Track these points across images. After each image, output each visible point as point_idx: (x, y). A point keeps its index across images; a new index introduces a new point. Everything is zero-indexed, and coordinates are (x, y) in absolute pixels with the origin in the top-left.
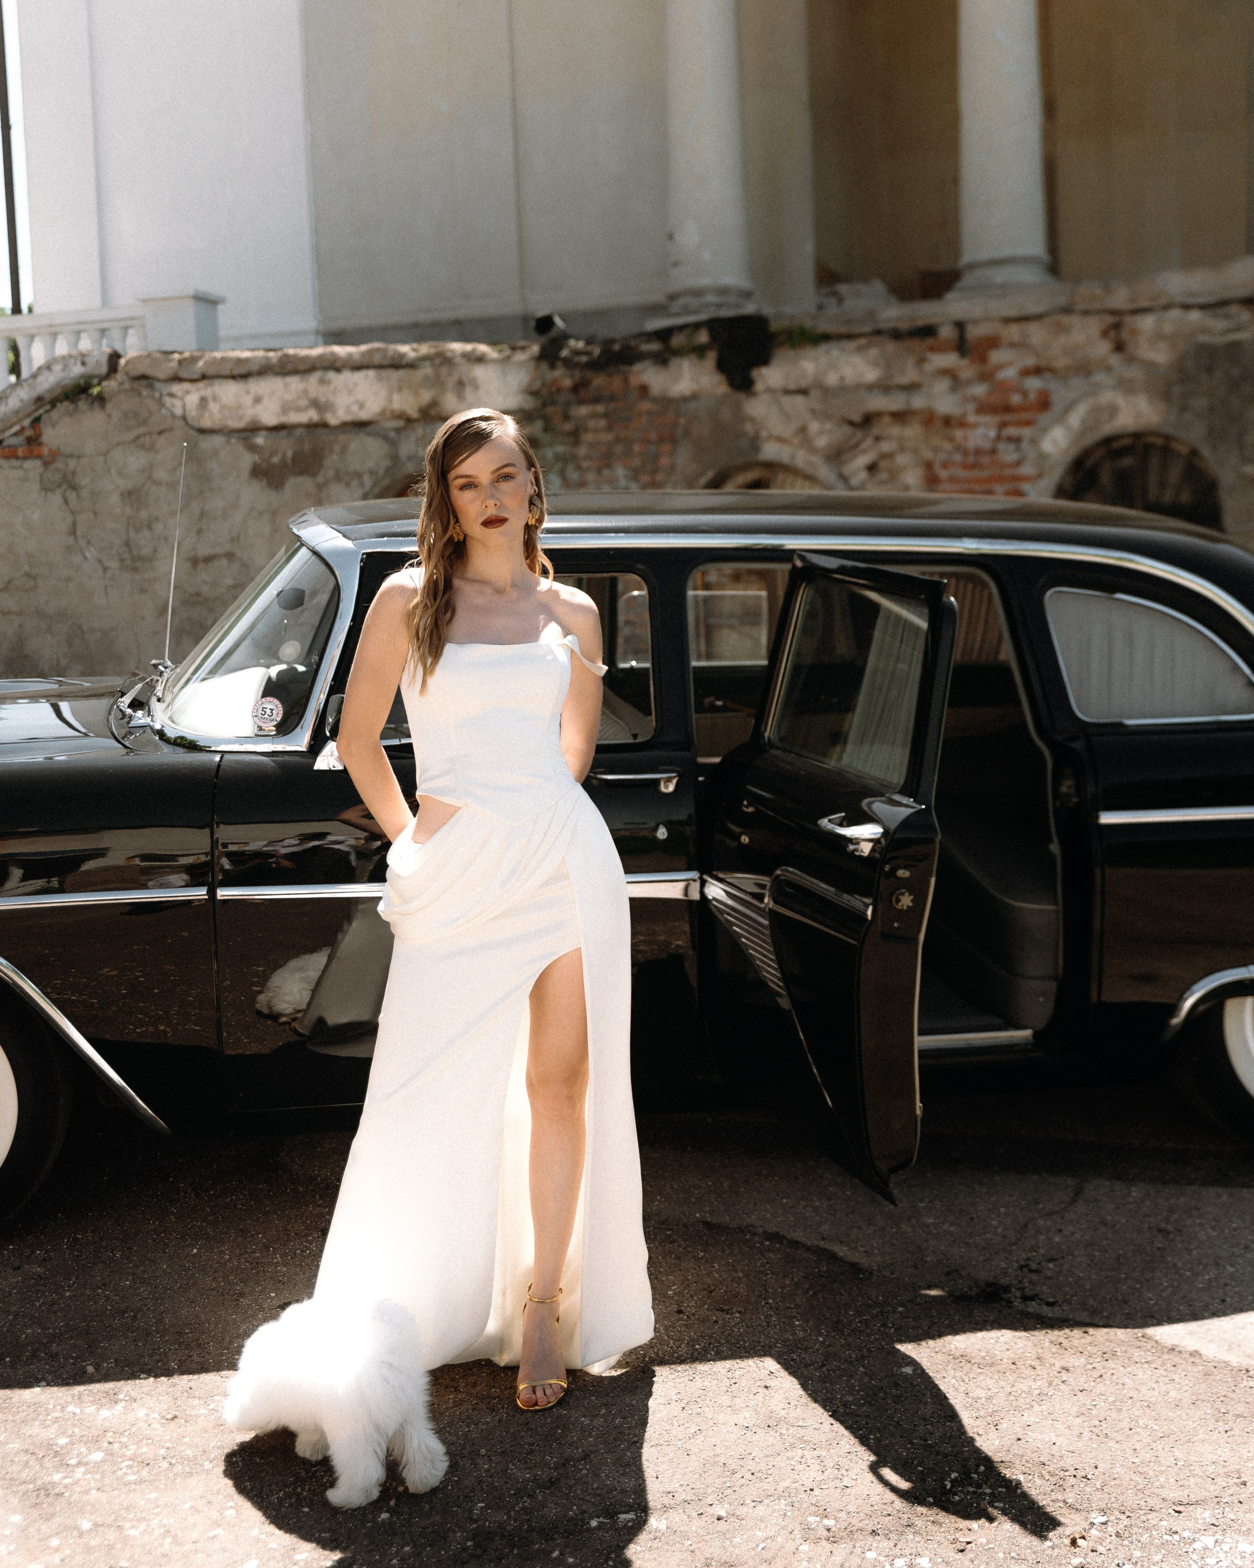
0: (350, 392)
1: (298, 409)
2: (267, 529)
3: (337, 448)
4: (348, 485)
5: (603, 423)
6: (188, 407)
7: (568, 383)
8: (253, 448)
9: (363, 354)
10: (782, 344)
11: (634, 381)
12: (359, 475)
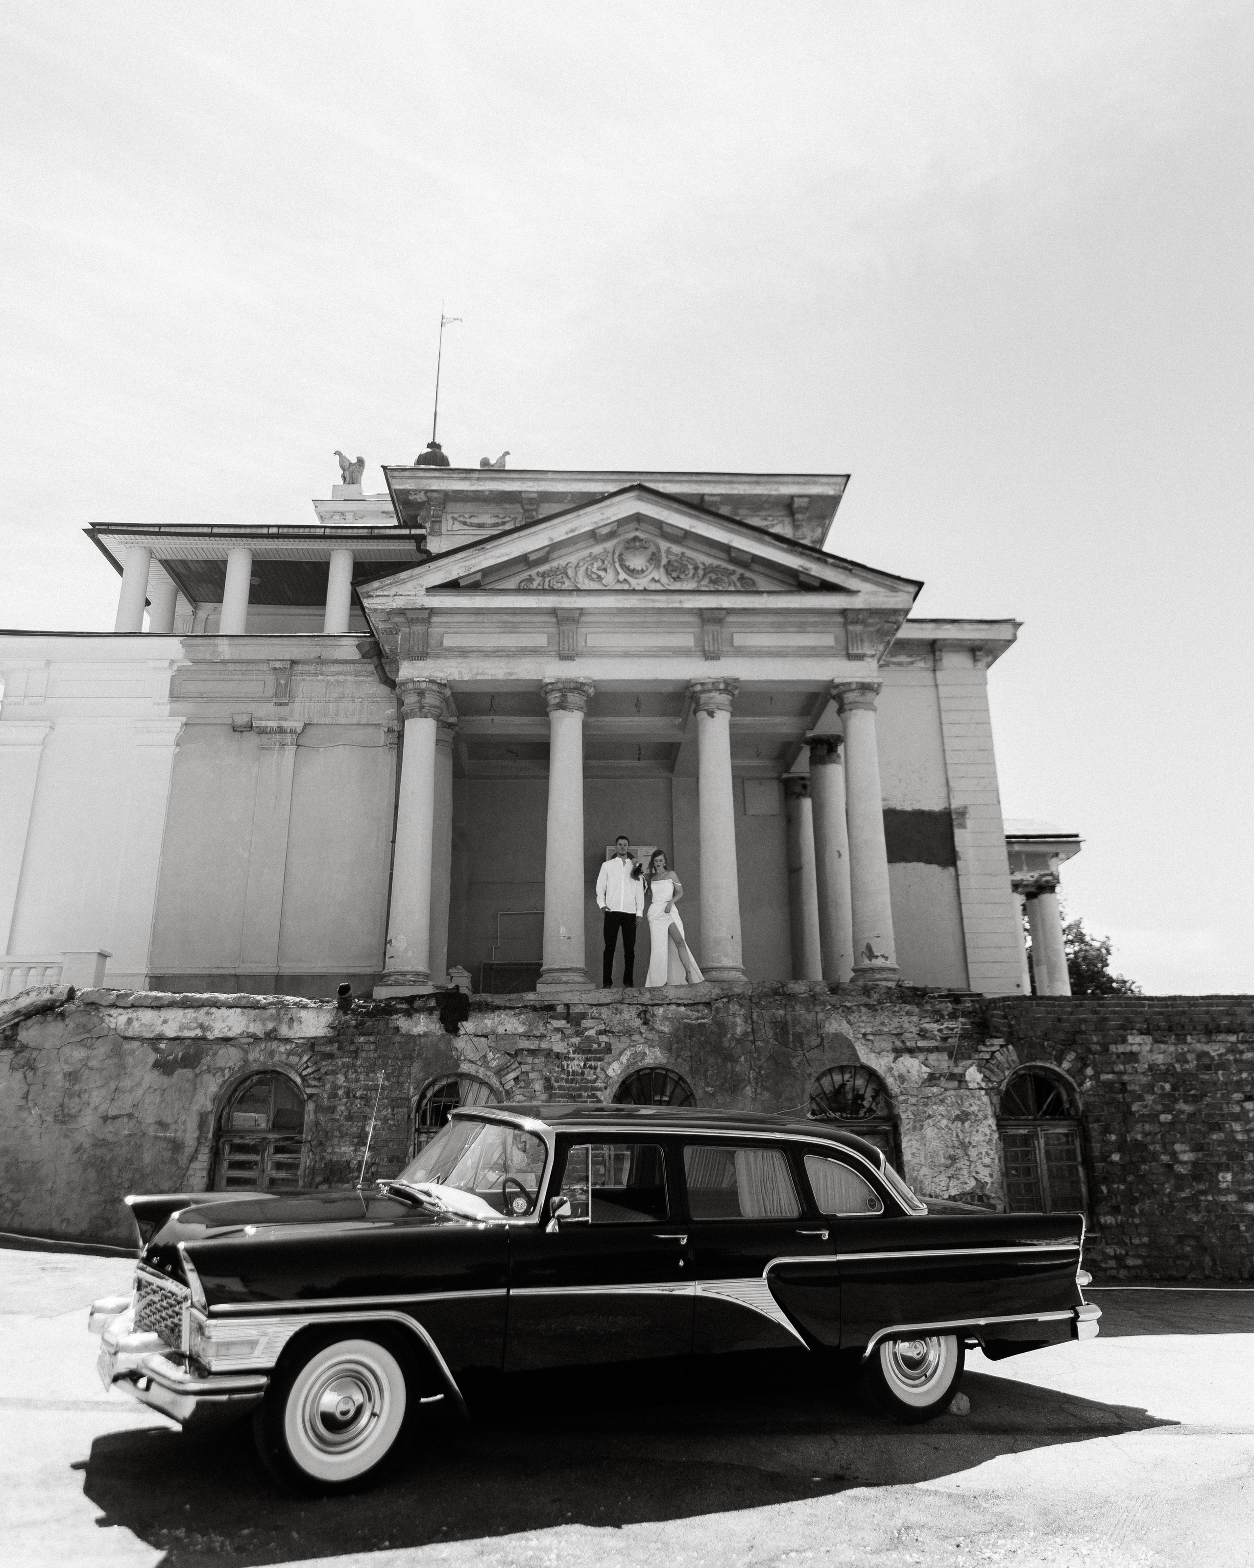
0: (224, 1021)
1: (190, 1029)
2: (158, 1100)
3: (211, 1052)
4: (214, 1075)
5: (372, 1047)
6: (119, 1023)
7: (353, 1023)
8: (157, 1050)
9: (234, 999)
10: (474, 1009)
11: (391, 1025)
12: (222, 1070)
